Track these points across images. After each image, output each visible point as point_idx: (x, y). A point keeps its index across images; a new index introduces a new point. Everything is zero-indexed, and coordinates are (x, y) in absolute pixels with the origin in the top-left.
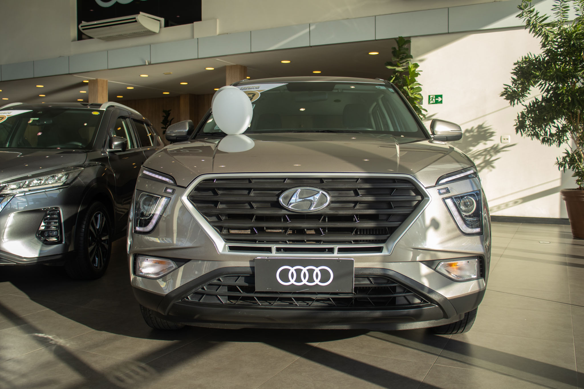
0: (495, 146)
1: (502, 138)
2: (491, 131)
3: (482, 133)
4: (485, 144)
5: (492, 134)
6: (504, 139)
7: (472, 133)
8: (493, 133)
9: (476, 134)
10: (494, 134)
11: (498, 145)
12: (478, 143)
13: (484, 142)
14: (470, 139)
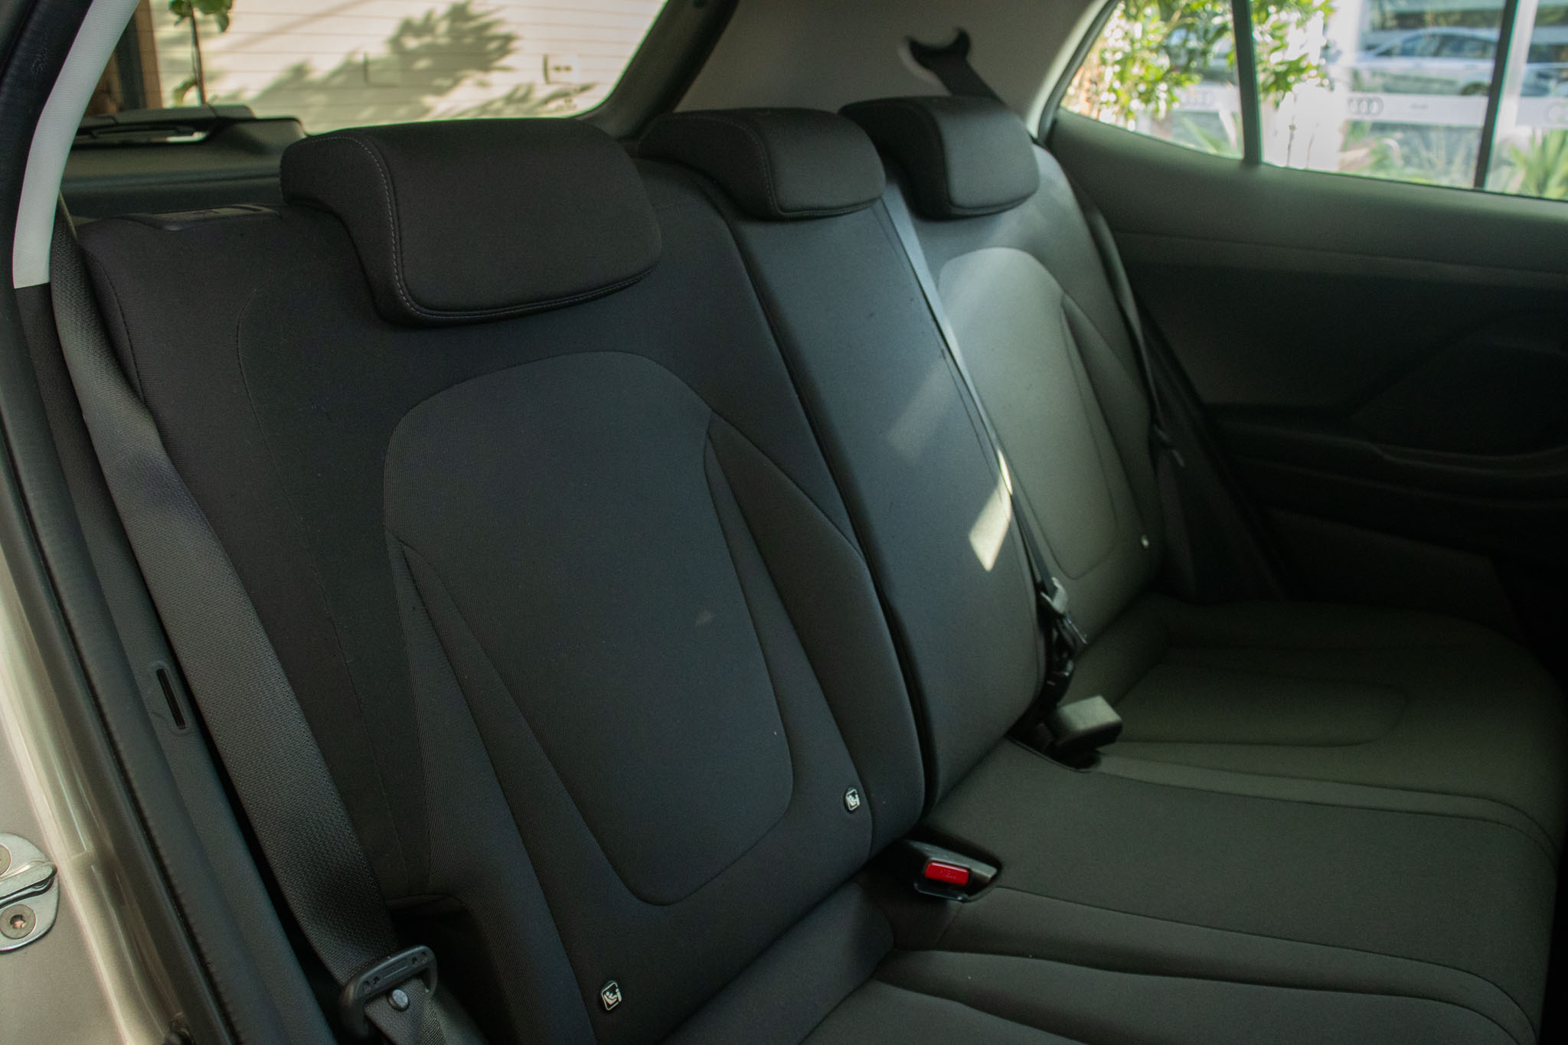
0: (521, 93)
1: (552, 64)
2: (502, 30)
3: (469, 40)
4: (483, 85)
5: (506, 43)
6: (558, 69)
7: (427, 40)
8: (508, 39)
9: (443, 41)
10: (515, 45)
11: (530, 89)
12: (457, 82)
13: (479, 76)
14: (423, 64)
